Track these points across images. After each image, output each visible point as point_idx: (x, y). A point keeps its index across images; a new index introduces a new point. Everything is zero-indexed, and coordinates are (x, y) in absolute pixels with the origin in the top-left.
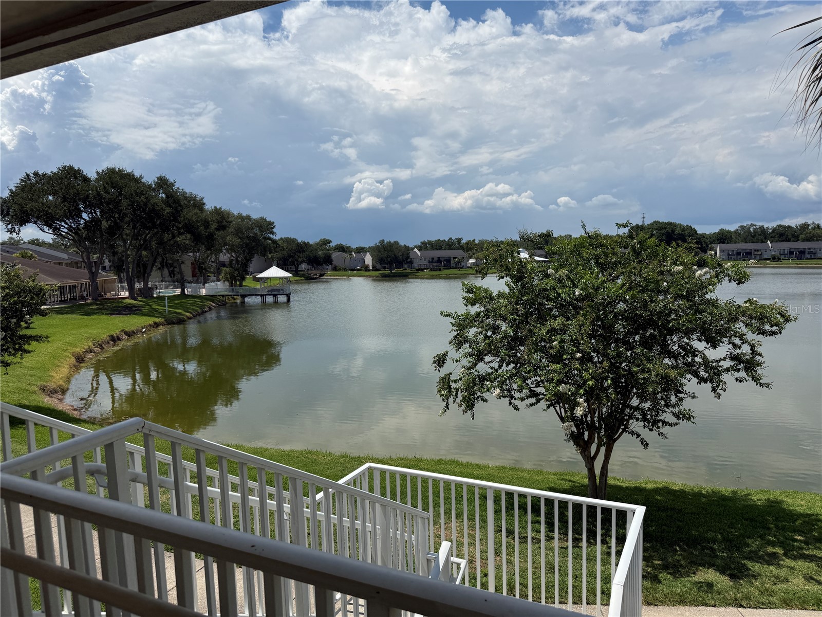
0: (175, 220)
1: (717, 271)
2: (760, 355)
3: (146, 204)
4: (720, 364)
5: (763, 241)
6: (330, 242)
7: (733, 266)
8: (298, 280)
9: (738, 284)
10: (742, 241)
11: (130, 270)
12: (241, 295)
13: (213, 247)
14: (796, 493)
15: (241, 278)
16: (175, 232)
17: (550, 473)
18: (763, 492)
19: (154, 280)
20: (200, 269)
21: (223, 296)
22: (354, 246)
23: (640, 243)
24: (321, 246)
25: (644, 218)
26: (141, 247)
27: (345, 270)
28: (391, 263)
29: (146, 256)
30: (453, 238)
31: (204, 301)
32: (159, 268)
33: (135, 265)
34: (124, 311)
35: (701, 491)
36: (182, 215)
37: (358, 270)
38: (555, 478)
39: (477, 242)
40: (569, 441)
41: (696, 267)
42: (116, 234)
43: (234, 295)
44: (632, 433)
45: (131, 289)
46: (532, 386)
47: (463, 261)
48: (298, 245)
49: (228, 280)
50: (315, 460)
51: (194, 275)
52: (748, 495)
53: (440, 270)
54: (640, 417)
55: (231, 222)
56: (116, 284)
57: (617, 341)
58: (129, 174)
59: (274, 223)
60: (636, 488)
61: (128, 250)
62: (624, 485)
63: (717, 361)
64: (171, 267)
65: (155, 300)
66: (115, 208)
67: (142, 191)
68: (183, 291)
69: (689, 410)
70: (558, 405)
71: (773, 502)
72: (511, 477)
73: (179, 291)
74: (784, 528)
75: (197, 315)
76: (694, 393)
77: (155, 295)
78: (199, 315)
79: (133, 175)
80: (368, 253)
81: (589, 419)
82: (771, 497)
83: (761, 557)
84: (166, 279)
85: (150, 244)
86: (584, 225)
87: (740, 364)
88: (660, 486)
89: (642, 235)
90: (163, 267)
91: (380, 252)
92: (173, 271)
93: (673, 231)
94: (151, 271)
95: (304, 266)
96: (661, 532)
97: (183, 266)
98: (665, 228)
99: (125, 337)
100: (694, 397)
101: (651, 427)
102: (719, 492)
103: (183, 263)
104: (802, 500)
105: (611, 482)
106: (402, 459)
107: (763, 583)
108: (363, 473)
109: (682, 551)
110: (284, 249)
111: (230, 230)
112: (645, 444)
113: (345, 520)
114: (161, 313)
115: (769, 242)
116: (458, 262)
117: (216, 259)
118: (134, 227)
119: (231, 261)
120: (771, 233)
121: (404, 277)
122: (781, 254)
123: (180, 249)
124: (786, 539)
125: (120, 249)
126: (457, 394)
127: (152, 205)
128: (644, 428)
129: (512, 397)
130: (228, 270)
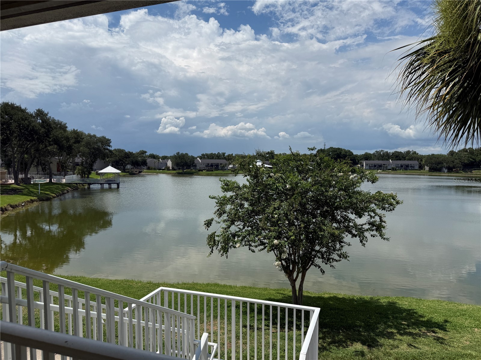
0: (47, 136)
1: (361, 176)
2: (385, 222)
3: (28, 126)
4: (363, 227)
5: (388, 160)
6: (146, 152)
7: (369, 173)
8: (125, 175)
9: (372, 183)
10: (377, 159)
11: (16, 167)
12: (88, 183)
13: (71, 153)
14: (403, 298)
15: (88, 173)
16: (47, 144)
17: (271, 289)
18: (386, 298)
19: (32, 173)
20: (62, 166)
21: (76, 184)
22: (161, 155)
23: (320, 159)
24: (140, 155)
25: (325, 145)
26: (24, 152)
27: (155, 169)
28: (183, 166)
29: (27, 158)
30: (220, 153)
31: (64, 186)
32: (36, 166)
33: (19, 163)
34: (11, 192)
35: (354, 298)
36: (52, 133)
37: (163, 170)
38: (274, 292)
39: (234, 155)
40: (281, 271)
41: (350, 173)
42: (7, 144)
43: (83, 183)
44: (316, 266)
45: (16, 178)
46: (261, 239)
47: (226, 166)
48: (126, 153)
49: (80, 174)
50: (131, 285)
51: (58, 171)
52: (379, 299)
53: (212, 171)
54: (320, 256)
55: (84, 138)
56: (6, 175)
57: (308, 213)
58: (17, 107)
59: (110, 140)
60: (319, 297)
61: (15, 154)
62: (312, 296)
63: (361, 225)
64: (43, 165)
65: (32, 185)
66: (7, 127)
67: (26, 118)
68: (51, 180)
69: (346, 252)
70: (276, 250)
71: (391, 303)
72: (249, 293)
73: (48, 180)
74: (397, 318)
75: (59, 195)
76: (349, 243)
77: (32, 183)
78: (61, 195)
79: (20, 107)
80: (169, 160)
81: (293, 257)
82: (390, 301)
83: (385, 335)
84: (40, 173)
85: (30, 151)
86: (291, 148)
87: (373, 227)
88: (332, 296)
89: (322, 155)
90: (38, 165)
91: (176, 159)
92: (45, 168)
93: (340, 153)
94: (30, 168)
95: (129, 167)
96: (332, 322)
97: (51, 165)
98: (336, 151)
99: (11, 208)
100: (349, 245)
101: (326, 262)
102: (364, 298)
103: (51, 163)
104: (406, 302)
105: (305, 294)
106: (185, 284)
107: (385, 349)
108: (158, 293)
109: (343, 333)
110: (116, 156)
111: (82, 143)
112: (323, 272)
113: (142, 322)
114: (35, 194)
115: (390, 160)
116: (223, 166)
117: (73, 161)
118: (20, 140)
119: (82, 162)
120: (391, 156)
121: (191, 174)
122: (397, 167)
123: (50, 154)
124: (398, 324)
125: (10, 153)
126: (218, 244)
127: (32, 127)
128: (323, 262)
129: (250, 245)
130: (80, 168)
